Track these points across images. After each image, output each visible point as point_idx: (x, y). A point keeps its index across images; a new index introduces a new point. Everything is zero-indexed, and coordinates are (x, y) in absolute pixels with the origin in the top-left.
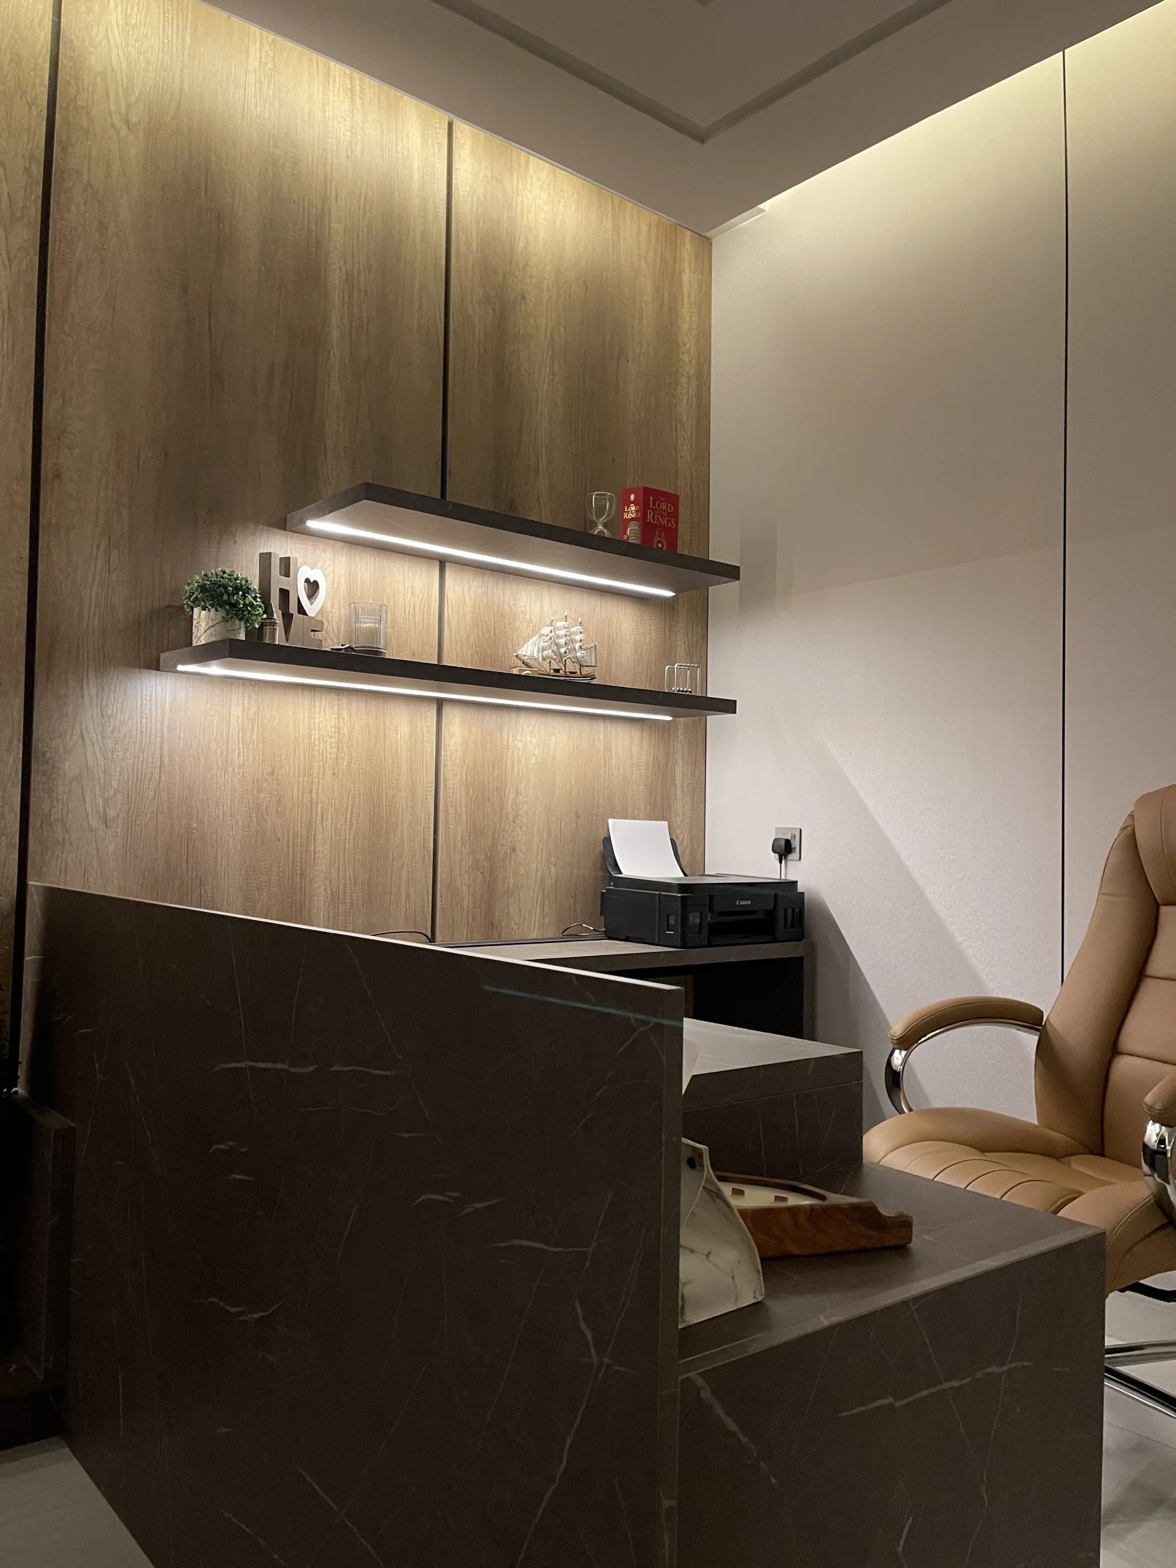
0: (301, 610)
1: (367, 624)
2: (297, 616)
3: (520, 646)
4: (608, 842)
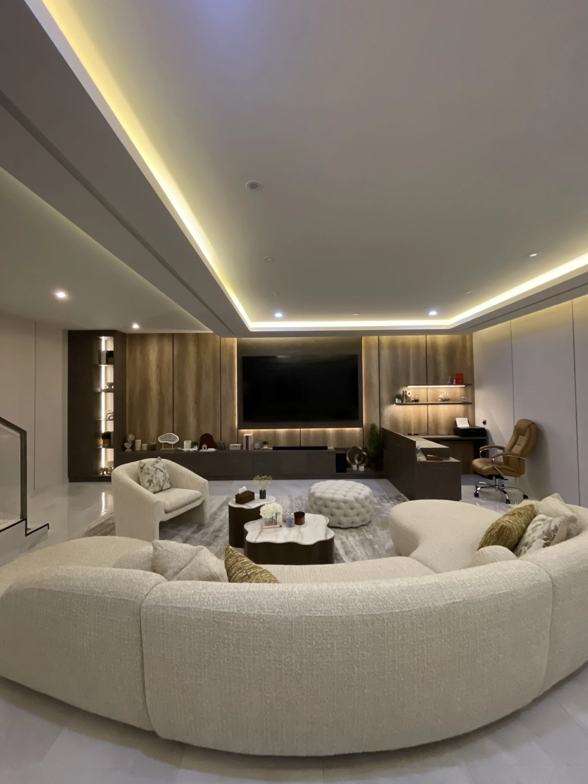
0: (408, 396)
1: (417, 397)
3: (439, 395)
4: (456, 422)
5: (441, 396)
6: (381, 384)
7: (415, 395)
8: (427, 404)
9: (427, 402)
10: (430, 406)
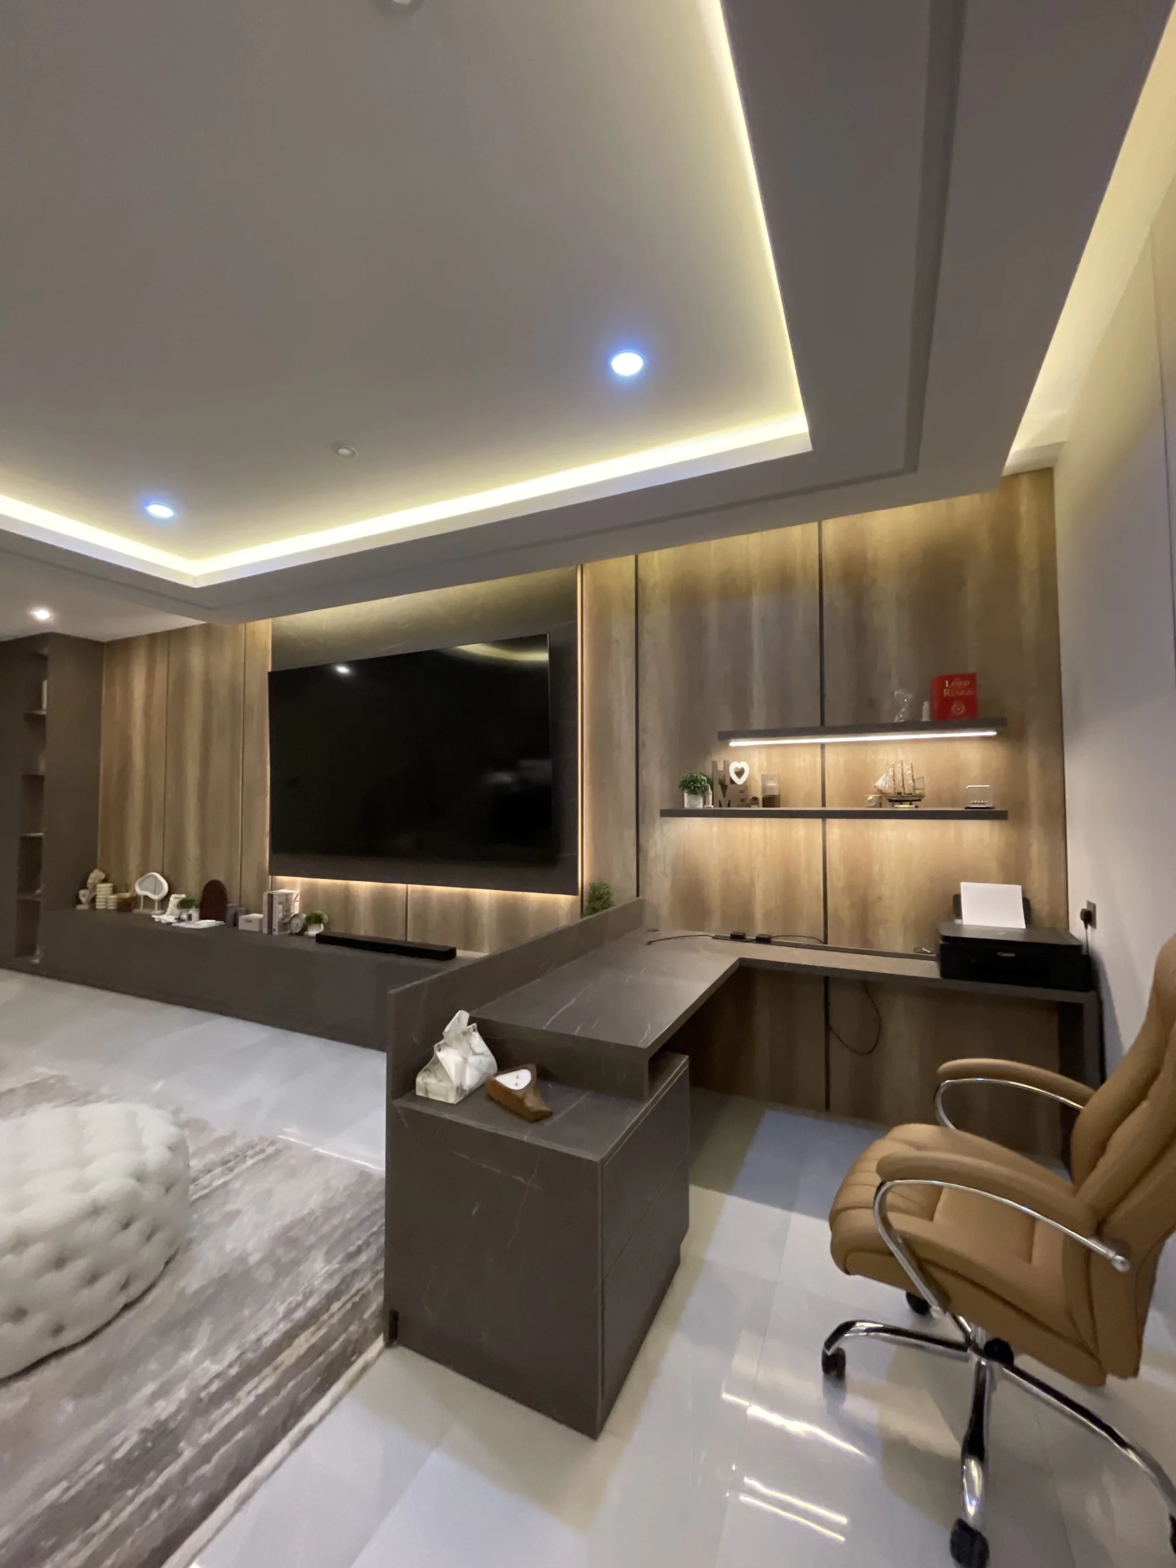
0: (732, 782)
1: (772, 782)
2: (730, 786)
3: (875, 782)
4: (957, 899)
5: (880, 783)
6: (644, 737)
7: (764, 778)
8: (824, 815)
9: (824, 805)
10: (834, 824)
